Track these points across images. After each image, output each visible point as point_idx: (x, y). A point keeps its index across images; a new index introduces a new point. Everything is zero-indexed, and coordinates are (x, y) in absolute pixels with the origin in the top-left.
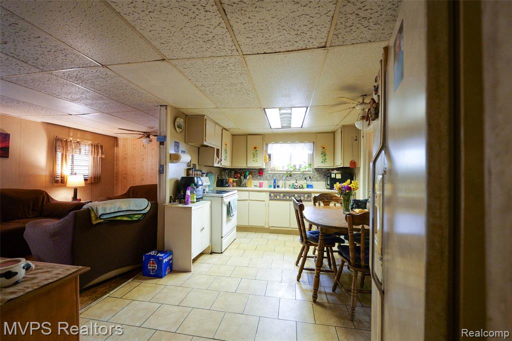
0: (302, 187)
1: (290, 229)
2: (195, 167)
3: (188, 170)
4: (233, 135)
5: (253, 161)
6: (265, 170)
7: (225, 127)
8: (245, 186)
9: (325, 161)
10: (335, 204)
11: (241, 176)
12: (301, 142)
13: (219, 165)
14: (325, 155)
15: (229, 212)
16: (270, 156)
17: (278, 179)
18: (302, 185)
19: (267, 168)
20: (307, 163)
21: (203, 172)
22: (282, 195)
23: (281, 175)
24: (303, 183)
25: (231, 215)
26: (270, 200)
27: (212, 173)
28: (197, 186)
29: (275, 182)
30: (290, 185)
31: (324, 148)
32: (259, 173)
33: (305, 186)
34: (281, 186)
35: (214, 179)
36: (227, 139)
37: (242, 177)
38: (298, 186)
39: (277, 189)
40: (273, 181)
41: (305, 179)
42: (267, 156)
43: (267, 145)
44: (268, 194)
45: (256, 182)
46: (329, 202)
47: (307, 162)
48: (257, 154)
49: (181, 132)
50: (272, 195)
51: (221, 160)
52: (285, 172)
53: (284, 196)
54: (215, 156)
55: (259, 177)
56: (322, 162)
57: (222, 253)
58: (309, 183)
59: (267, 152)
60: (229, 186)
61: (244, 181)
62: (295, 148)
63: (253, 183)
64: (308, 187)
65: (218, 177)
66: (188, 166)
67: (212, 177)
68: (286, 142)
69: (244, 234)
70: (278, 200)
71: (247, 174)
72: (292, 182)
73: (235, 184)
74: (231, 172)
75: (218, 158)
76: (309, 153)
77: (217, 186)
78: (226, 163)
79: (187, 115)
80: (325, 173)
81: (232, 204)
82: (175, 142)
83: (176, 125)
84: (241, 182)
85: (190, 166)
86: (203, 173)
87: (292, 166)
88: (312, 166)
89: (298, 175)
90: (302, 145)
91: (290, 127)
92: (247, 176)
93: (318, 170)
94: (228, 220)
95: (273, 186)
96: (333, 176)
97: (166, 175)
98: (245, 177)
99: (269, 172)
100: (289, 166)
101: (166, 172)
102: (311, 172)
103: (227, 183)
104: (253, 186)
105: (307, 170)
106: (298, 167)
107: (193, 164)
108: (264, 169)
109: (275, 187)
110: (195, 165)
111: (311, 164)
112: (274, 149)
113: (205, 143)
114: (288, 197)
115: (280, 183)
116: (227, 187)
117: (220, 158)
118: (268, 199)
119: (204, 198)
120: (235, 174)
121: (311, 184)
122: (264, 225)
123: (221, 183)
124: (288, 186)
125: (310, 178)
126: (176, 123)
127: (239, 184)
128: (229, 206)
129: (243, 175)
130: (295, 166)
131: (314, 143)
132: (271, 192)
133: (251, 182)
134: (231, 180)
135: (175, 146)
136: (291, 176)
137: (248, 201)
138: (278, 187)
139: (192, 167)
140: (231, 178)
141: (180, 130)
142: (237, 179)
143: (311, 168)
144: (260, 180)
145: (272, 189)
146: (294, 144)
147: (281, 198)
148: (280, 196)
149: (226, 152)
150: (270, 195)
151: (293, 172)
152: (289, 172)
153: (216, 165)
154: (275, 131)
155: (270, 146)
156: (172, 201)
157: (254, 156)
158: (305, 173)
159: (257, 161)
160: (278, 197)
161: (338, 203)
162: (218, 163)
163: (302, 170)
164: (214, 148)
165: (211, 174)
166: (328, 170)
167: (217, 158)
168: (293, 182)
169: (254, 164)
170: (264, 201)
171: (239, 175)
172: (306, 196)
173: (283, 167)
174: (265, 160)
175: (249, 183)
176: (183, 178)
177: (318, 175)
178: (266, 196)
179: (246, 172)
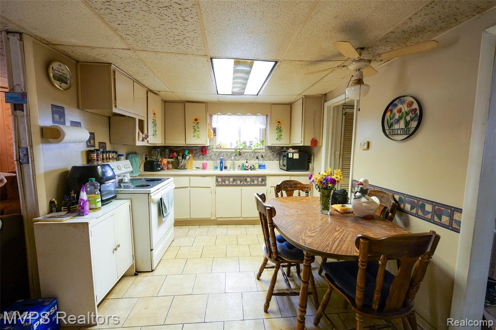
0: (254, 169)
1: (241, 219)
2: (105, 147)
3: (89, 153)
4: (165, 102)
5: (194, 136)
6: (209, 148)
7: (152, 88)
8: (184, 168)
9: (280, 138)
10: (299, 193)
11: (178, 155)
12: (254, 114)
13: (145, 143)
14: (280, 131)
15: (161, 212)
16: (215, 130)
17: (226, 159)
18: (253, 166)
19: (211, 144)
20: (259, 140)
21: (119, 153)
22: (231, 179)
23: (229, 154)
24: (255, 163)
25: (165, 215)
26: (217, 185)
27: (135, 153)
28: (102, 180)
29: (221, 162)
30: (239, 166)
31: (279, 122)
32: (202, 151)
33: (257, 166)
34: (228, 167)
35: (140, 161)
36: (156, 106)
37: (180, 158)
38: (249, 167)
39: (224, 172)
40: (219, 161)
41: (257, 158)
42: (212, 131)
43: (211, 116)
44: (214, 178)
45: (199, 163)
46: (293, 191)
47: (258, 138)
48: (198, 128)
49: (65, 89)
50: (220, 180)
51: (147, 136)
52: (234, 150)
53: (234, 180)
54: (137, 130)
55: (201, 156)
56: (277, 139)
57: (152, 271)
58: (261, 162)
59: (211, 125)
60: (162, 169)
61: (183, 162)
62: (245, 121)
63: (194, 165)
64: (259, 168)
65: (146, 158)
66: (88, 146)
67: (137, 159)
68: (235, 114)
69: (184, 230)
70: (227, 185)
71: (187, 152)
72: (242, 162)
73: (170, 166)
74: (164, 151)
75: (143, 133)
76: (262, 128)
77: (145, 171)
78: (155, 139)
79: (78, 62)
80: (280, 152)
81: (165, 201)
82: (52, 105)
83: (51, 75)
84: (179, 162)
85: (94, 146)
86: (119, 155)
87: (242, 143)
88: (264, 143)
89: (248, 154)
90: (254, 117)
91: (242, 94)
92: (186, 156)
93: (271, 148)
94: (160, 222)
95: (219, 167)
96: (290, 155)
97: (33, 166)
98: (184, 157)
99: (214, 150)
100: (239, 143)
101: (33, 161)
102: (264, 151)
103: (159, 166)
104: (194, 169)
105: (259, 148)
106: (248, 145)
107: (100, 143)
108: (207, 147)
109: (221, 170)
110: (105, 143)
111: (263, 141)
112: (220, 121)
113: (115, 110)
114: (239, 182)
115: (228, 163)
116: (159, 171)
117: (146, 132)
118: (215, 185)
119: (119, 196)
120: (170, 153)
121: (263, 164)
122: (210, 217)
123: (150, 166)
124: (237, 166)
125: (262, 157)
126: (51, 71)
127: (176, 166)
128: (161, 204)
129: (181, 154)
130: (245, 143)
131: (267, 116)
132: (218, 176)
133: (191, 163)
134: (165, 161)
135: (53, 113)
136: (240, 155)
137: (189, 189)
138: (226, 168)
139: (97, 147)
140: (165, 158)
141: (63, 85)
142: (172, 160)
143: (263, 145)
144: (203, 159)
145: (218, 172)
146: (245, 117)
147: (231, 183)
148: (229, 181)
149: (155, 125)
150: (217, 180)
151: (243, 151)
152: (238, 150)
153: (139, 143)
154: (222, 98)
155: (215, 117)
156: (54, 209)
157: (195, 130)
158: (256, 151)
159: (199, 137)
160: (227, 182)
161: (303, 191)
162: (143, 140)
163: (254, 148)
164: (134, 119)
165: (133, 155)
166: (282, 148)
167: (141, 134)
168: (244, 162)
169: (195, 140)
170: (210, 187)
171: (175, 154)
172: (260, 179)
173: (231, 144)
174: (209, 135)
175: (189, 164)
176: (75, 168)
177: (271, 154)
178: (212, 182)
179: (185, 150)
